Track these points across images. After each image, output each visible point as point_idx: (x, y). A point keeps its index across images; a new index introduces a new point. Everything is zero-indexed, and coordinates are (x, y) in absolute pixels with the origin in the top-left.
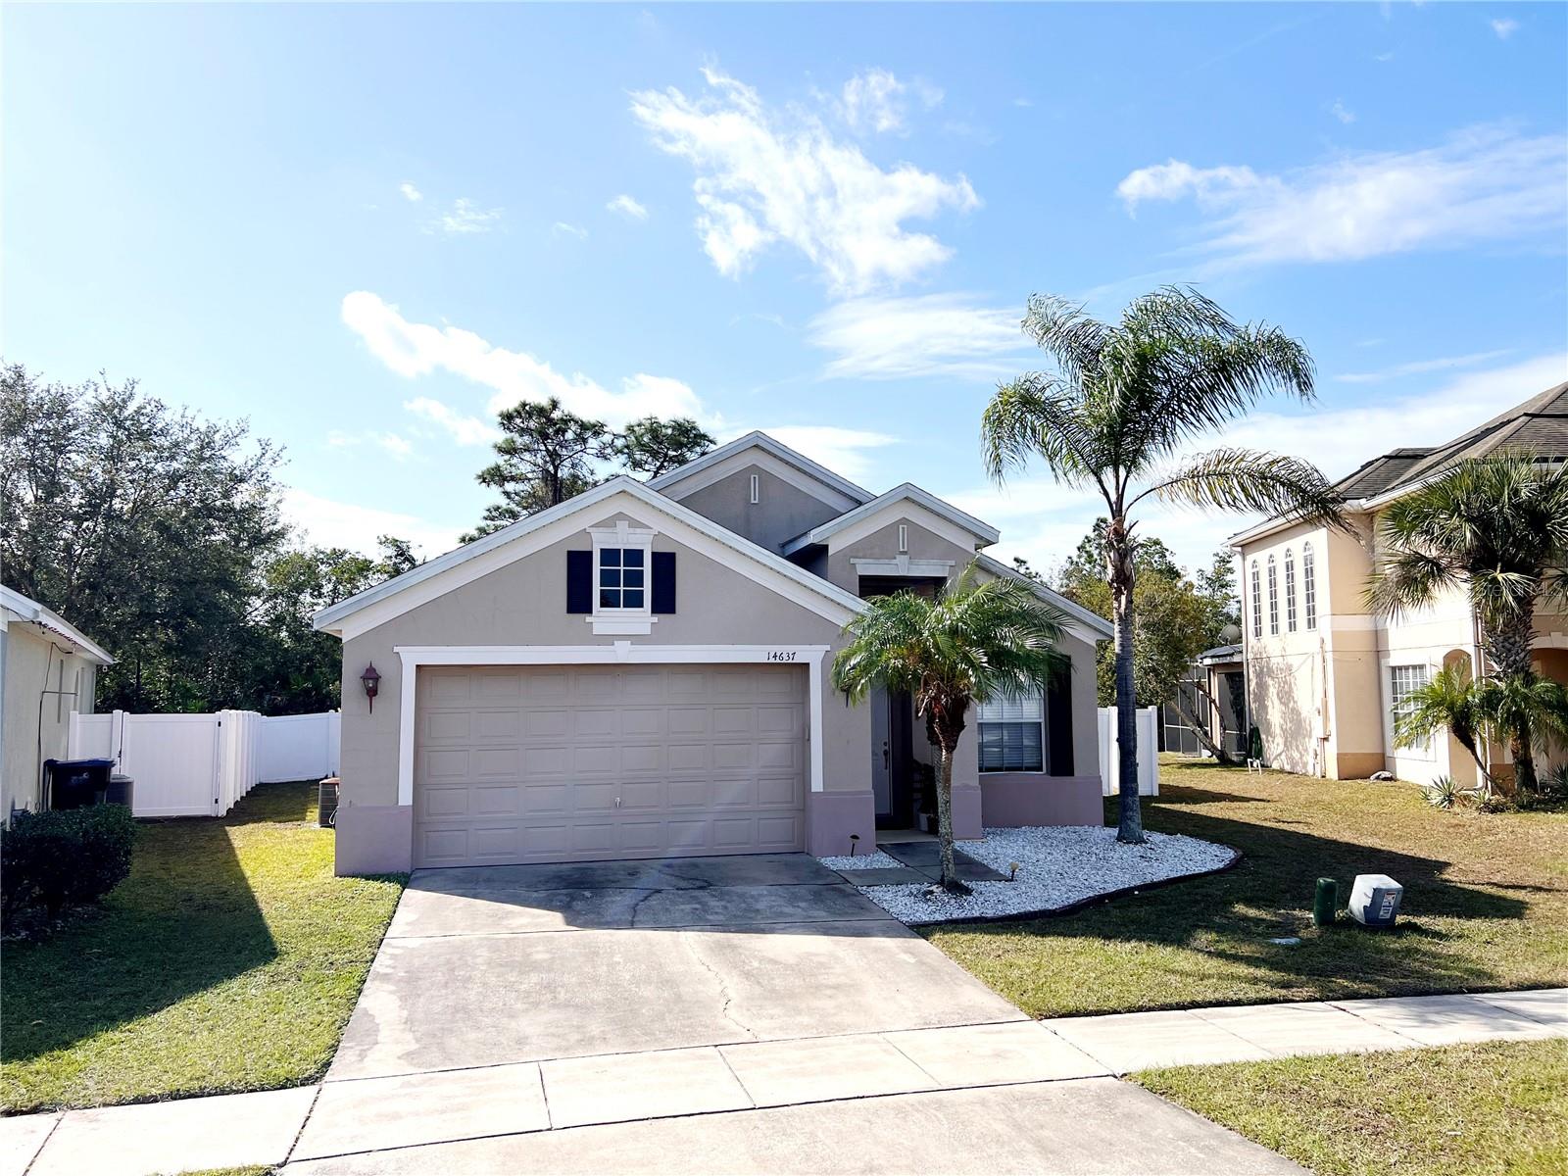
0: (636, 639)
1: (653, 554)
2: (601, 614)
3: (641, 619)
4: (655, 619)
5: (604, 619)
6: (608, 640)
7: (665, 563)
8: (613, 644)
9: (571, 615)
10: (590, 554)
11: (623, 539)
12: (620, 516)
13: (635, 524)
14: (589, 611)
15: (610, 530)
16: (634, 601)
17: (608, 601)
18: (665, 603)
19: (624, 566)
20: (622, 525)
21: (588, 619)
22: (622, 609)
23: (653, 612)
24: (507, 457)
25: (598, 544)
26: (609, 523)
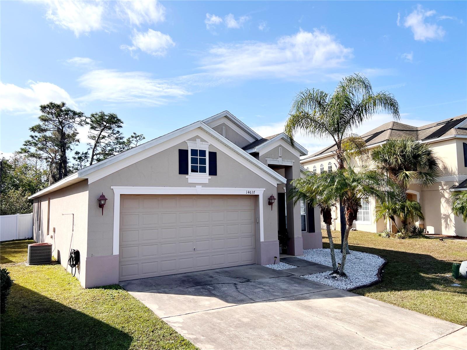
0: (204, 185)
1: (209, 152)
2: (191, 175)
3: (204, 177)
4: (210, 177)
5: (193, 177)
6: (194, 185)
7: (213, 156)
8: (195, 187)
9: (180, 175)
10: (187, 151)
11: (199, 146)
12: (197, 137)
13: (203, 140)
14: (187, 173)
15: (194, 142)
16: (203, 170)
17: (194, 170)
18: (213, 172)
19: (199, 156)
20: (198, 140)
21: (187, 176)
22: (199, 173)
23: (209, 175)
24: (44, 122)
25: (190, 147)
26: (194, 139)
